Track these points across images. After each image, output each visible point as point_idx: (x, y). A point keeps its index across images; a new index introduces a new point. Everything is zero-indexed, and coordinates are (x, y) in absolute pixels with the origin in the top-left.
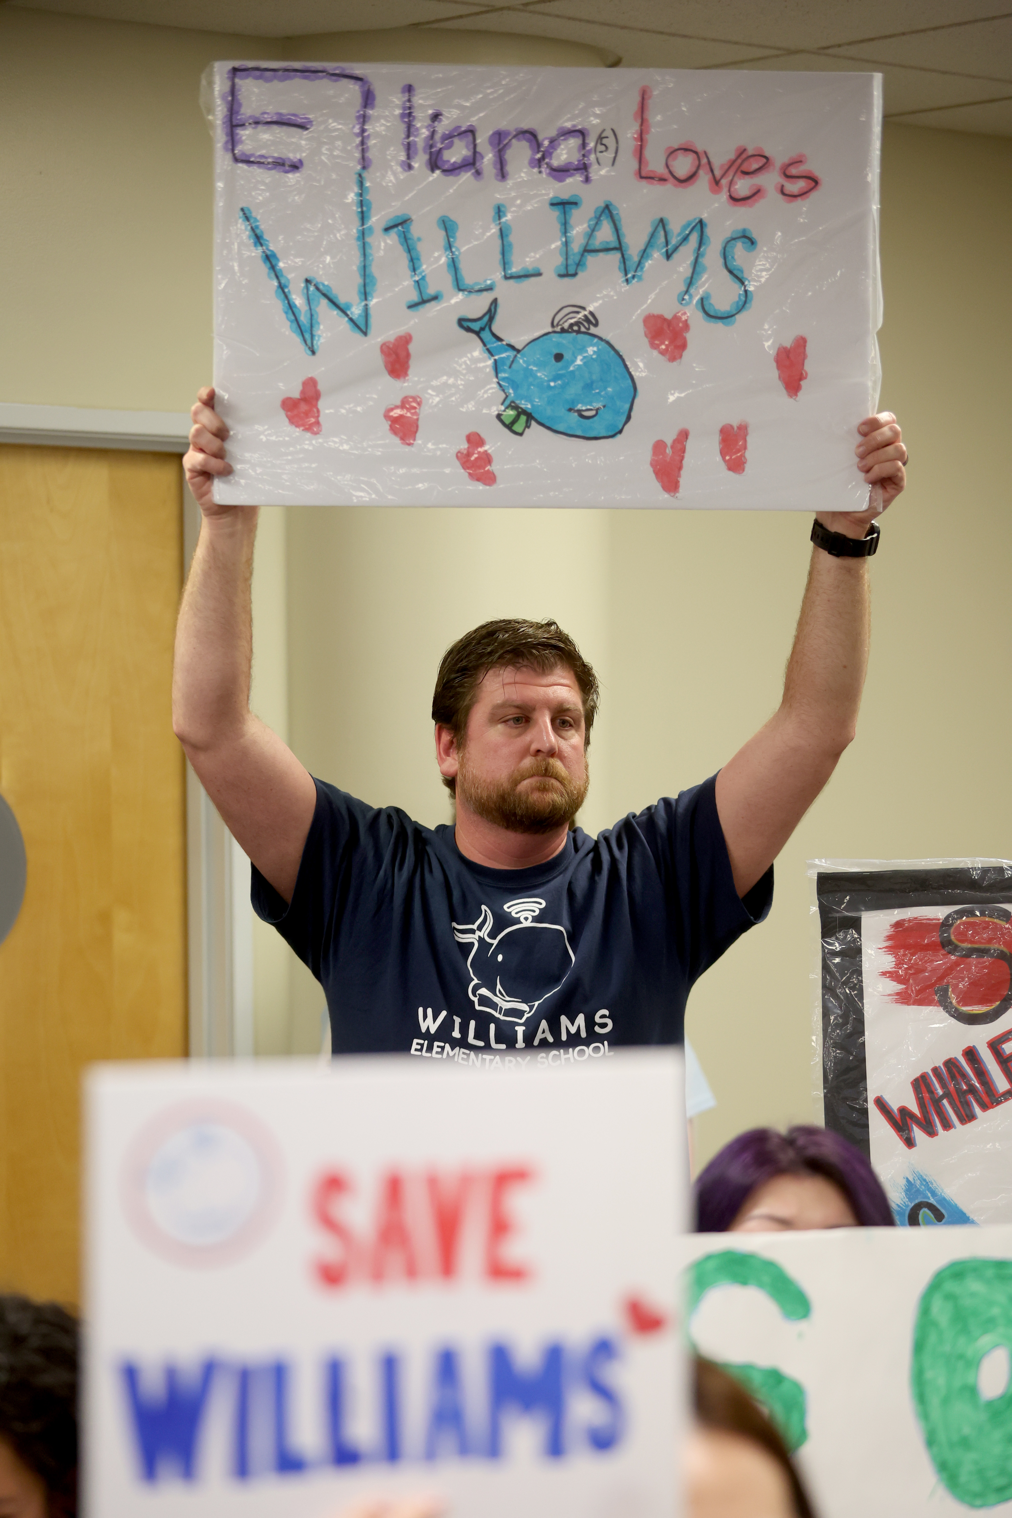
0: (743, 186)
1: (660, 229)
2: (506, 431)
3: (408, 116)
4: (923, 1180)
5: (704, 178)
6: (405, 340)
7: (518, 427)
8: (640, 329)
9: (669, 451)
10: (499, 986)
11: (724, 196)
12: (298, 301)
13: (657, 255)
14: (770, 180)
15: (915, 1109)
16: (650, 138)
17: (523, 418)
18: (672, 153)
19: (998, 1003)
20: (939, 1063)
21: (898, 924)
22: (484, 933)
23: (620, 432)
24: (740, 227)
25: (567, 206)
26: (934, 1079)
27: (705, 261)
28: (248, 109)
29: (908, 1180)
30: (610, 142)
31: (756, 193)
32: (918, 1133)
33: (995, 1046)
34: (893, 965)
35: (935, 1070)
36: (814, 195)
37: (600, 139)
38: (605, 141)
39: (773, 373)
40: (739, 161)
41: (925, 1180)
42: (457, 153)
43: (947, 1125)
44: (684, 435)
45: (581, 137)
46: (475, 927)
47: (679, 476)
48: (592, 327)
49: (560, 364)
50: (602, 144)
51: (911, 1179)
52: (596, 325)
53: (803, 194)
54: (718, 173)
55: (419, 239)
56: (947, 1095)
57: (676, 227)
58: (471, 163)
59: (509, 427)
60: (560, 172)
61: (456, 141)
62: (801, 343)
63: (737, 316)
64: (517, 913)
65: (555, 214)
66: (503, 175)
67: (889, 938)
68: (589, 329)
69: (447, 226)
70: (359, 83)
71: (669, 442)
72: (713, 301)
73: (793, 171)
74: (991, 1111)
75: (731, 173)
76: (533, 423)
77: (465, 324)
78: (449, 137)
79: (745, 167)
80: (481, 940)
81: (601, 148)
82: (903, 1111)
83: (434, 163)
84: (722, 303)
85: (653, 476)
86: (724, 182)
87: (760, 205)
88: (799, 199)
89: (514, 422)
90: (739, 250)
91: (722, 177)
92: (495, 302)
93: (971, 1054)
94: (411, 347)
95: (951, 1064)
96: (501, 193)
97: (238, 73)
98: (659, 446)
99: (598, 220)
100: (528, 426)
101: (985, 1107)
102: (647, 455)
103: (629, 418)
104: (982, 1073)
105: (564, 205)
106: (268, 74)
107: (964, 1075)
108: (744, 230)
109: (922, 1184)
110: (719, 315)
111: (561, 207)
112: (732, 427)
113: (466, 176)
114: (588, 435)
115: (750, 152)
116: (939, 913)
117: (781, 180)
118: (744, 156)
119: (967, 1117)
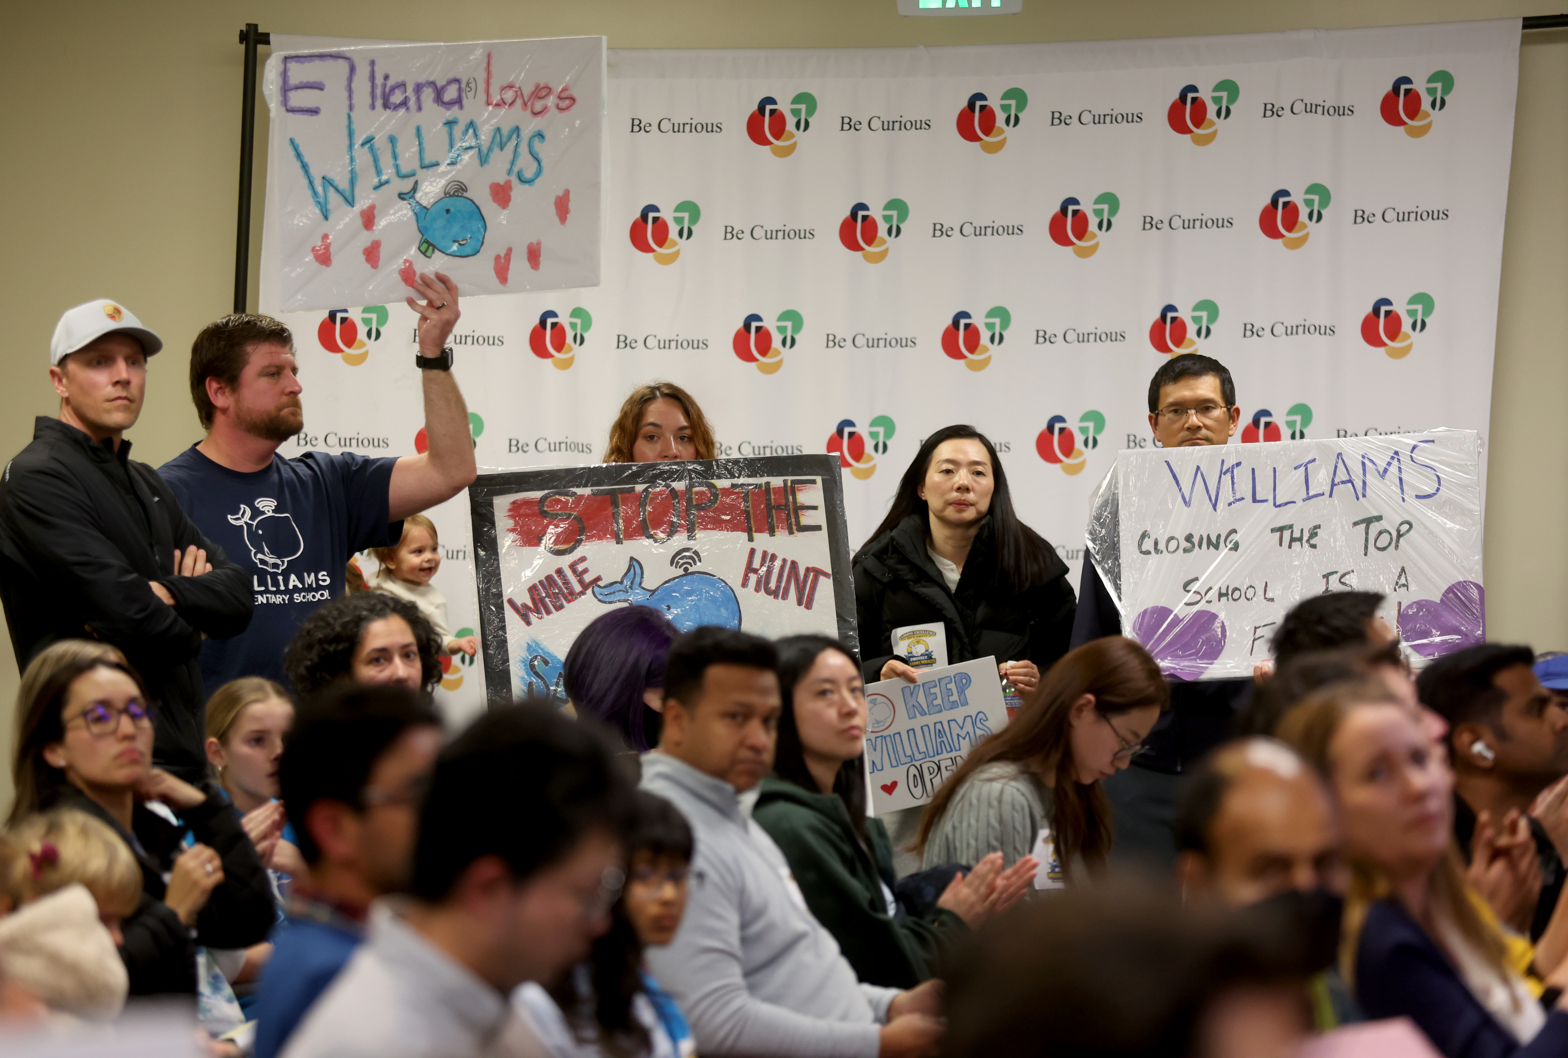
0: (538, 106)
1: (498, 134)
2: (422, 256)
3: (372, 78)
4: (537, 644)
5: (519, 102)
6: (372, 208)
7: (428, 254)
8: (487, 191)
9: (503, 260)
10: (266, 549)
11: (529, 111)
12: (320, 189)
13: (496, 150)
14: (551, 101)
15: (530, 604)
16: (492, 81)
17: (431, 248)
18: (503, 89)
19: (573, 543)
20: (543, 578)
21: (514, 503)
22: (247, 518)
23: (478, 252)
24: (536, 129)
25: (452, 124)
26: (540, 587)
27: (520, 150)
28: (293, 80)
29: (528, 644)
30: (473, 85)
31: (545, 109)
32: (533, 617)
33: (573, 566)
34: (513, 525)
35: (541, 582)
36: (574, 108)
37: (468, 84)
38: (470, 85)
39: (553, 210)
40: (537, 91)
41: (538, 643)
42: (397, 98)
43: (548, 612)
44: (510, 250)
45: (458, 84)
46: (240, 516)
47: (507, 274)
48: (464, 193)
49: (449, 215)
50: (469, 87)
51: (530, 643)
52: (466, 191)
53: (568, 108)
54: (526, 98)
55: (379, 149)
56: (548, 596)
57: (505, 131)
58: (404, 103)
59: (424, 253)
60: (448, 105)
61: (396, 91)
62: (567, 193)
63: (536, 181)
64: (263, 507)
65: (446, 129)
66: (420, 109)
67: (510, 510)
68: (462, 194)
69: (392, 140)
70: (348, 61)
71: (502, 255)
72: (524, 173)
73: (563, 95)
74: (572, 603)
75: (532, 99)
76: (436, 251)
77: (402, 196)
78: (393, 89)
79: (539, 95)
80: (246, 523)
81: (468, 89)
82: (525, 606)
83: (386, 106)
84: (528, 174)
85: (495, 275)
86: (529, 104)
87: (548, 116)
88: (566, 111)
89: (427, 250)
90: (536, 143)
91: (528, 101)
92: (416, 182)
93: (559, 571)
94: (376, 212)
95: (549, 578)
96: (418, 119)
97: (288, 60)
98: (498, 257)
99: (467, 130)
100: (433, 252)
101: (569, 601)
102: (491, 264)
103: (483, 243)
104: (566, 583)
105: (450, 123)
106: (302, 59)
107: (556, 584)
108: (539, 131)
109: (536, 646)
110: (527, 180)
111: (449, 125)
112: (533, 243)
113: (402, 111)
114: (464, 254)
115: (542, 85)
116: (537, 495)
117: (557, 101)
118: (539, 88)
119: (559, 608)
